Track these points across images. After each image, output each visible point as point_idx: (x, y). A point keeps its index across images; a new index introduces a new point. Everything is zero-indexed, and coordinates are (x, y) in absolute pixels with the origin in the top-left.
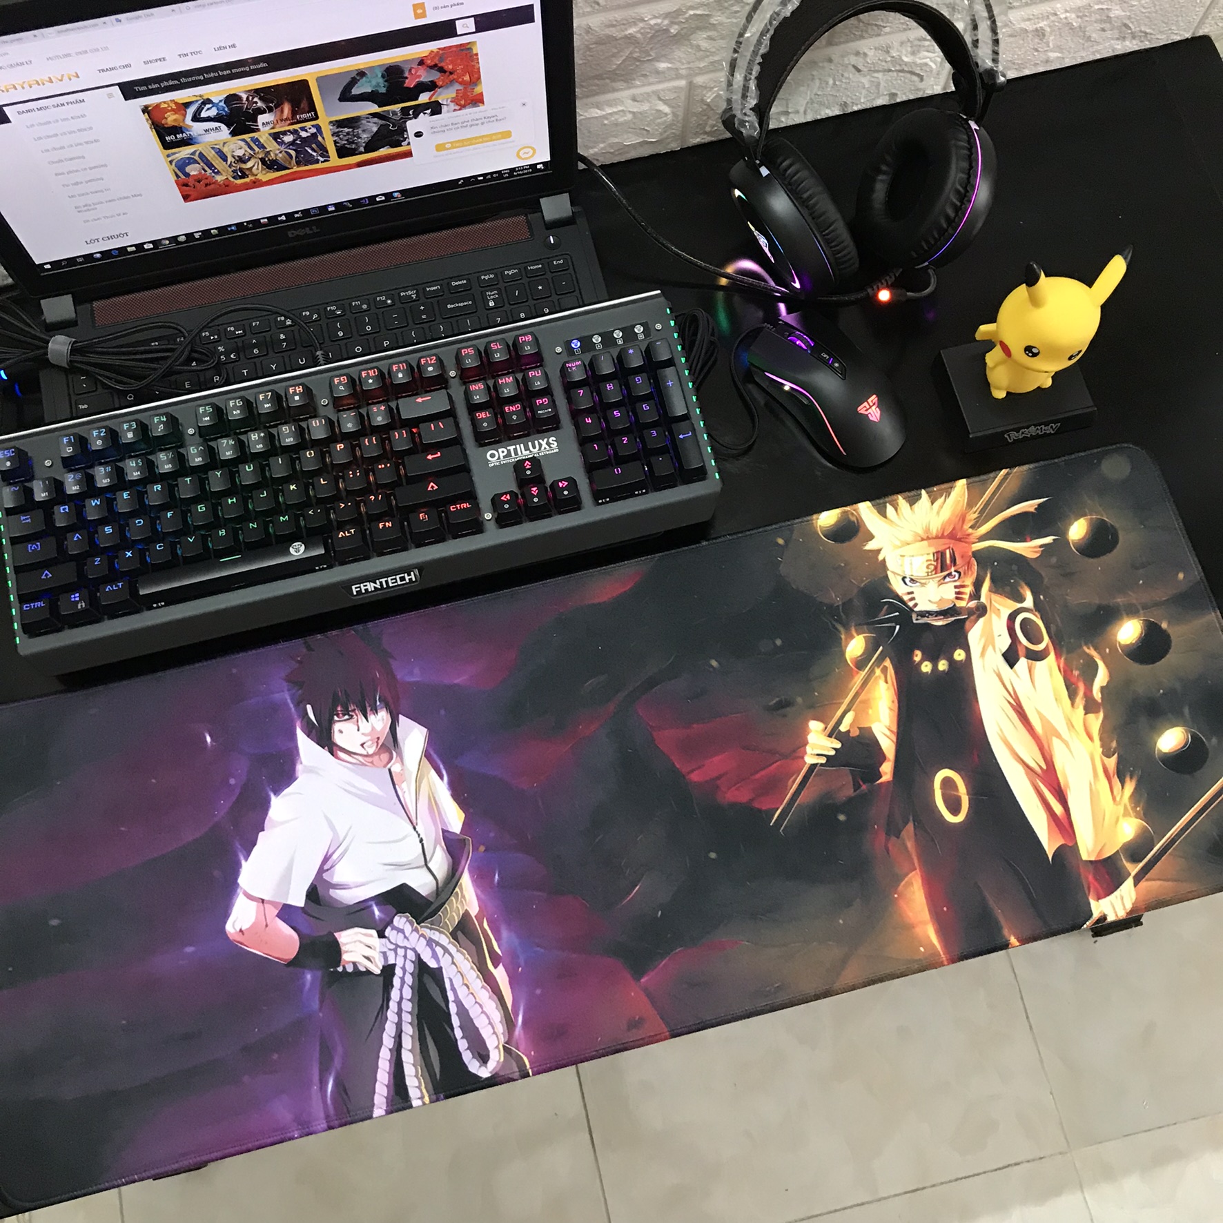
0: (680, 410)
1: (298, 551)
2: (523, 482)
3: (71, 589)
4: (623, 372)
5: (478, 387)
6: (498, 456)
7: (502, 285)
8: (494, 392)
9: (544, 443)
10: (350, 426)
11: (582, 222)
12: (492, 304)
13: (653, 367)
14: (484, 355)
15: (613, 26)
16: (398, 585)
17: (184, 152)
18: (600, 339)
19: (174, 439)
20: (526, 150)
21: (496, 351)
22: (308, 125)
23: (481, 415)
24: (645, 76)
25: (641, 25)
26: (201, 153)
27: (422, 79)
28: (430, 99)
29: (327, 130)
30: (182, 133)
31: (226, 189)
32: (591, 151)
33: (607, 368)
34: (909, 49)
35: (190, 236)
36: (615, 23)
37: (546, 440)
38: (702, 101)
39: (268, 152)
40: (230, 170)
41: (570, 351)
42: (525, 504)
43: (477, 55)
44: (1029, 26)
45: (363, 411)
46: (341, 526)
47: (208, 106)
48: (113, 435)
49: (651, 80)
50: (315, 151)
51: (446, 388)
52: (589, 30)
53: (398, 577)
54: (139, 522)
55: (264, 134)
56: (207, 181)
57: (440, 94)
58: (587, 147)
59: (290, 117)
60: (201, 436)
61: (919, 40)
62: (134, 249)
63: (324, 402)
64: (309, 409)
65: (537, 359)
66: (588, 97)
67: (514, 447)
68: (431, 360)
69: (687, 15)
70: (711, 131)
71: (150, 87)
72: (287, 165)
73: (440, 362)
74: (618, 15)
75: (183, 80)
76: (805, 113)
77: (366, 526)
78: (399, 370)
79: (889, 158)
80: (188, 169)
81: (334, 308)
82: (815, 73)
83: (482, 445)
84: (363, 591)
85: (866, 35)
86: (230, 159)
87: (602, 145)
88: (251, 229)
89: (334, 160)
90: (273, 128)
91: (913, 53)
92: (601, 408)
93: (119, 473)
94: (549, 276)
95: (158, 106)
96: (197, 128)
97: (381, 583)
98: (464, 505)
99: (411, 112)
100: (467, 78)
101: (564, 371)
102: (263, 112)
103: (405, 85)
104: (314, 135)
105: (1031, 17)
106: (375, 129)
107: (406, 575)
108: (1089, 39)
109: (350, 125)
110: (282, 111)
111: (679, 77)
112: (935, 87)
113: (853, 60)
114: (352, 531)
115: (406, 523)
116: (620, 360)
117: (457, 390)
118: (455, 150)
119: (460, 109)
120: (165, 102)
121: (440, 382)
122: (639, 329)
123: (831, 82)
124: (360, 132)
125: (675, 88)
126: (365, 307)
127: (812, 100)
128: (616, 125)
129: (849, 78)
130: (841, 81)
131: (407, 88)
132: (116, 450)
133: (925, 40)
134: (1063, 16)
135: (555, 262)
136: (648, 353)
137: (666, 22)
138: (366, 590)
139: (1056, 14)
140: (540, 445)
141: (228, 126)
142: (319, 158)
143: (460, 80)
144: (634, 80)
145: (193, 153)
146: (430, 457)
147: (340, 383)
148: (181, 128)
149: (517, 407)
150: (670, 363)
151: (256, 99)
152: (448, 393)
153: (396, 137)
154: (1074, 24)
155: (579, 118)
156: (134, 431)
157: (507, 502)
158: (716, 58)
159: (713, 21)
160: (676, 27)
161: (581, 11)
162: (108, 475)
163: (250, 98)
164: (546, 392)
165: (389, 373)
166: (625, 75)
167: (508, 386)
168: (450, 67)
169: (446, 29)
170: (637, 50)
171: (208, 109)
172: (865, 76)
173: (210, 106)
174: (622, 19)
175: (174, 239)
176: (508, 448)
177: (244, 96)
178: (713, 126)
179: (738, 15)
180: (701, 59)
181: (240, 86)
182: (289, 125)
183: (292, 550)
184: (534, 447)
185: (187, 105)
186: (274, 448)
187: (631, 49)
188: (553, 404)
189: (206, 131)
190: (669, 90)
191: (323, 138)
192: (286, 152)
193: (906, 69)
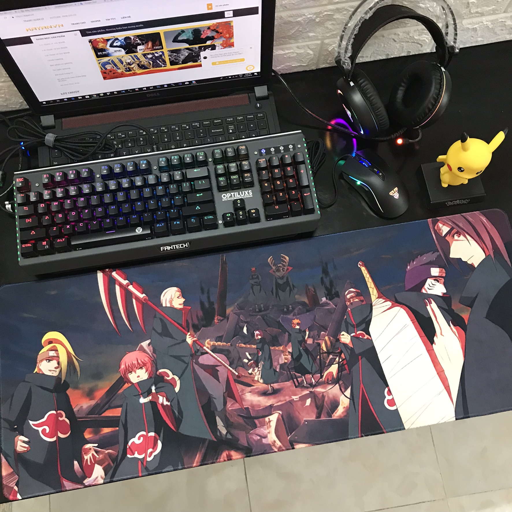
0: (305, 183)
1: (139, 231)
2: (236, 209)
3: (43, 239)
4: (283, 165)
5: (220, 167)
6: (227, 197)
7: (236, 123)
8: (227, 169)
9: (246, 192)
10: (165, 179)
11: (272, 99)
12: (231, 131)
13: (296, 164)
14: (224, 153)
15: (292, 17)
16: (180, 248)
17: (106, 59)
18: (274, 150)
19: (90, 179)
20: (250, 67)
21: (230, 152)
22: (158, 51)
23: (221, 179)
24: (303, 38)
25: (304, 17)
26: (112, 60)
27: (208, 35)
28: (211, 43)
29: (166, 54)
30: (105, 51)
31: (122, 75)
32: (278, 68)
33: (276, 162)
34: (418, 33)
35: (105, 94)
36: (293, 16)
37: (247, 191)
38: (327, 50)
39: (141, 61)
40: (124, 68)
41: (261, 154)
42: (237, 218)
43: (233, 26)
44: (470, 27)
45: (171, 173)
46: (159, 222)
47: (117, 41)
48: (65, 175)
49: (306, 40)
50: (161, 62)
51: (207, 166)
52: (281, 18)
53: (180, 245)
54: (74, 213)
55: (139, 54)
56: (114, 72)
57: (215, 42)
58: (277, 66)
59: (151, 47)
60: (102, 178)
61: (422, 30)
62: (81, 98)
63: (155, 168)
64: (148, 171)
65: (247, 157)
66: (278, 45)
67: (234, 193)
68: (202, 154)
69: (324, 14)
70: (330, 62)
71: (93, 32)
72: (149, 67)
73: (206, 155)
74: (294, 12)
75: (107, 30)
76: (370, 57)
77: (169, 223)
78: (188, 157)
79: (405, 80)
80: (106, 66)
81: (164, 128)
82: (376, 41)
83: (220, 191)
84: (165, 250)
85: (400, 27)
86: (124, 63)
87: (283, 66)
88: (131, 92)
89: (169, 66)
90: (144, 52)
91: (419, 35)
92: (272, 180)
93: (67, 192)
94: (256, 120)
95: (96, 39)
96: (111, 50)
97: (173, 247)
98: (211, 217)
99: (203, 48)
100: (228, 36)
101: (257, 162)
102: (140, 45)
103: (201, 37)
104: (161, 56)
105: (472, 23)
106: (187, 54)
107: (184, 244)
108: (496, 33)
109: (176, 52)
110: (148, 45)
111: (318, 40)
112: (427, 50)
113: (393, 36)
114: (163, 224)
115: (185, 222)
116: (282, 159)
117: (211, 167)
118: (220, 65)
119: (224, 48)
120: (98, 39)
121: (204, 163)
122: (291, 147)
123: (383, 45)
124: (180, 55)
125: (316, 44)
126: (177, 129)
127: (374, 53)
128: (290, 58)
129: (391, 44)
130: (387, 45)
131: (202, 38)
132: (66, 182)
133: (425, 30)
134: (485, 23)
135: (259, 115)
136: (294, 157)
137: (315, 16)
138: (167, 249)
139: (482, 22)
140: (245, 193)
141: (125, 50)
142: (162, 65)
143: (225, 36)
144: (299, 39)
145: (109, 60)
146: (198, 195)
147: (162, 161)
148: (105, 49)
149: (236, 177)
150: (303, 162)
151: (137, 39)
152: (207, 168)
153: (196, 58)
154: (490, 27)
155: (274, 54)
156: (74, 174)
157: (229, 217)
158: (335, 33)
159: (334, 17)
160: (319, 19)
161: (278, 10)
162: (62, 192)
163: (135, 39)
164: (249, 171)
165: (183, 158)
166: (294, 38)
167: (233, 167)
168: (221, 31)
169: (221, 15)
170: (301, 27)
171: (117, 42)
172: (398, 44)
173: (118, 41)
174: (296, 14)
175: (98, 95)
176: (231, 193)
177: (132, 38)
178: (330, 61)
179: (345, 15)
180: (327, 33)
181: (131, 34)
182: (151, 50)
183: (137, 230)
184: (242, 194)
185: (108, 40)
186: (132, 186)
187: (298, 27)
188: (252, 176)
189: (115, 51)
190: (313, 44)
191: (165, 57)
192: (149, 62)
193: (415, 42)
